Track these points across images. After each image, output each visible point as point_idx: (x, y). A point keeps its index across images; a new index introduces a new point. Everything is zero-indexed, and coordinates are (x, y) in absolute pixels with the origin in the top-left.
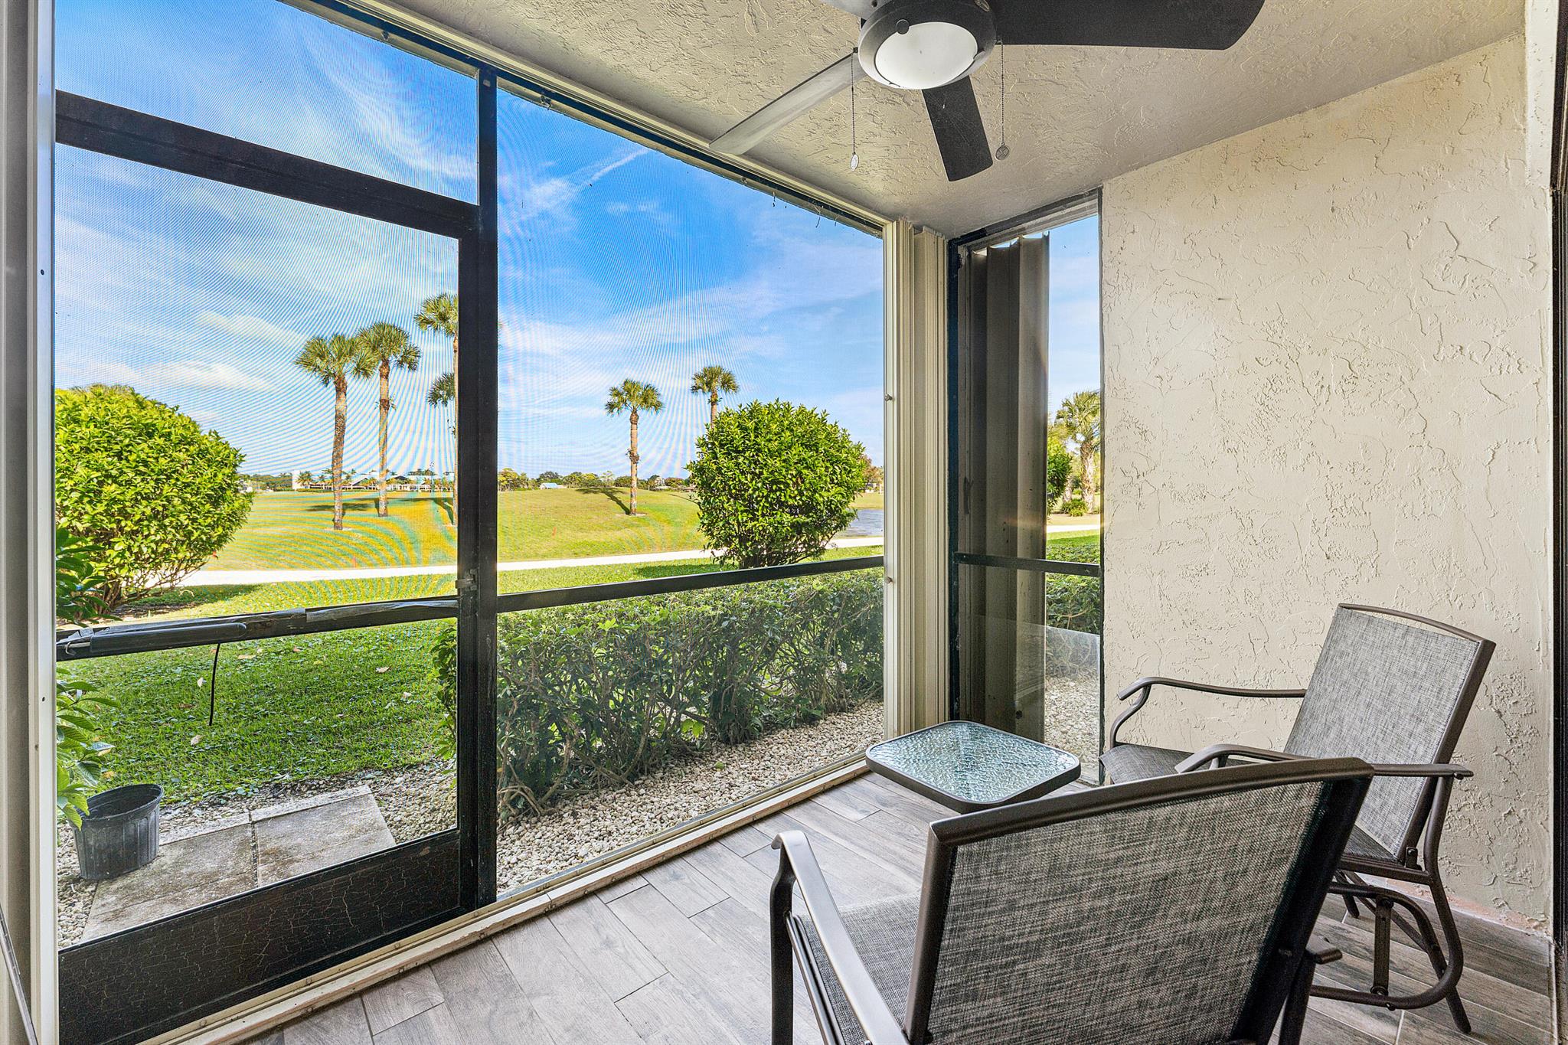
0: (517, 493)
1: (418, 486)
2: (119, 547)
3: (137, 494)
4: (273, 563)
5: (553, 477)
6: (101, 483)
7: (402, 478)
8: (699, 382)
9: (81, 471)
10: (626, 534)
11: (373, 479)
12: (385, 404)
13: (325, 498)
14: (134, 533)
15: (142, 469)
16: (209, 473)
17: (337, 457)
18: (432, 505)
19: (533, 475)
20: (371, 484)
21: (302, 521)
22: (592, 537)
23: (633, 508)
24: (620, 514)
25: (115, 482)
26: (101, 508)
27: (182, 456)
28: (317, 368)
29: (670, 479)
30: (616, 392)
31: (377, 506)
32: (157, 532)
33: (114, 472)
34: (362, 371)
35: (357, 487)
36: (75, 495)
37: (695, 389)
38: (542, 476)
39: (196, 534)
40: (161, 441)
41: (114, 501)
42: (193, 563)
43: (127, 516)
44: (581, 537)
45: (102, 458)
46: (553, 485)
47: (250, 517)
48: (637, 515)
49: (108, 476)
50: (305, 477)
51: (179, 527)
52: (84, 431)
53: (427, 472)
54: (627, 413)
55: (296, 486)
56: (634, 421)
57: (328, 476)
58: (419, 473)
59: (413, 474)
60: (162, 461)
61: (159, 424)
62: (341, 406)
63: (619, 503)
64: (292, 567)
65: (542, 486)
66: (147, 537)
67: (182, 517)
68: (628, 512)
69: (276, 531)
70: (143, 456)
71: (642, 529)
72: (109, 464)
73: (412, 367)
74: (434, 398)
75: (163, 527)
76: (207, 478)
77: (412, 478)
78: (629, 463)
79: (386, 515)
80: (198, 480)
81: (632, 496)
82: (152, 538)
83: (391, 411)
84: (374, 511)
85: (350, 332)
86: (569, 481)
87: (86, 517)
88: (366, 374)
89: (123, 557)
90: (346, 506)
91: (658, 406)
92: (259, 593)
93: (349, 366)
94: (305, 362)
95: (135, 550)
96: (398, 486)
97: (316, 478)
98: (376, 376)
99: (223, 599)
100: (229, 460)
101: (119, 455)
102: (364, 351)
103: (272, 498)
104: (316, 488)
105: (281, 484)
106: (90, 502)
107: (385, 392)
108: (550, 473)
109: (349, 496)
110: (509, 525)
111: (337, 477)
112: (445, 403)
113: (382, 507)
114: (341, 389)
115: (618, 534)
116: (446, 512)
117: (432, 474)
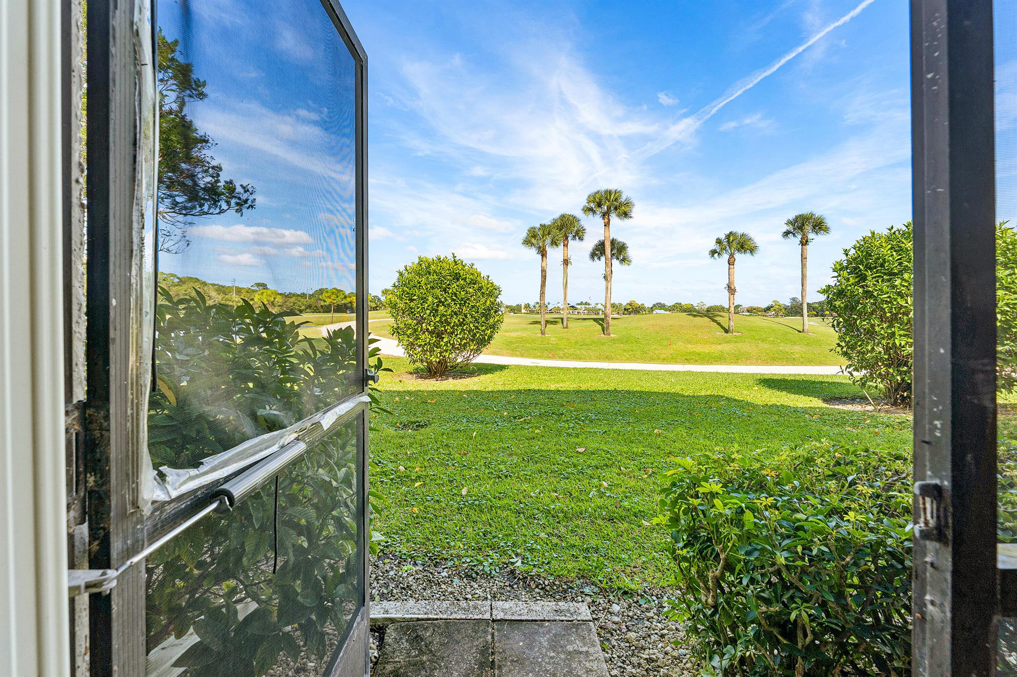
0: (638, 316)
1: (581, 311)
2: (445, 340)
3: (452, 311)
4: (513, 353)
5: (661, 306)
6: (438, 306)
7: (573, 307)
8: (790, 228)
9: (430, 299)
10: (726, 348)
11: (558, 307)
12: (566, 262)
13: (537, 317)
14: (452, 333)
15: (454, 297)
16: (483, 300)
17: (542, 293)
18: (592, 323)
19: (648, 305)
20: (557, 310)
21: (526, 329)
22: (699, 349)
23: (731, 328)
24: (720, 333)
25: (443, 305)
26: (438, 319)
27: (471, 290)
28: (532, 244)
29: (751, 307)
30: (719, 241)
31: (562, 323)
32: (460, 333)
33: (443, 300)
34: (554, 243)
35: (551, 312)
36: (428, 312)
37: (786, 234)
38: (654, 305)
39: (478, 335)
40: (462, 282)
41: (443, 315)
42: (478, 351)
43: (449, 323)
44: (690, 348)
45: (438, 292)
46: (662, 311)
47: (503, 326)
48: (734, 334)
49: (440, 302)
50: (527, 306)
51: (470, 331)
52: (431, 278)
53: (586, 304)
54: (726, 257)
55: (523, 311)
56: (731, 263)
57: (537, 306)
58: (581, 303)
59: (578, 304)
60: (463, 293)
61: (462, 273)
62: (544, 264)
63: (719, 324)
64: (522, 356)
65: (654, 312)
66: (456, 335)
67: (471, 325)
68: (727, 331)
69: (514, 335)
70: (455, 291)
71: (740, 345)
72: (441, 295)
73: (581, 239)
74: (593, 255)
75: (463, 330)
76: (482, 303)
77: (578, 307)
78: (727, 293)
79: (567, 327)
80: (478, 304)
81: (730, 319)
82: (459, 336)
83: (569, 266)
84: (560, 325)
85: (548, 221)
86: (673, 308)
87: (432, 323)
88: (557, 245)
89: (447, 346)
90: (547, 322)
91: (752, 250)
92: (506, 371)
93: (548, 240)
94: (527, 242)
95: (452, 342)
96: (571, 311)
97: (531, 306)
98: (561, 247)
99: (490, 373)
100: (493, 291)
101: (445, 290)
102: (555, 231)
103: (512, 316)
104: (532, 312)
105: (515, 310)
106: (433, 316)
107: (566, 255)
108: (660, 303)
109: (549, 317)
110: (639, 337)
111: (542, 306)
112: (599, 259)
113: (565, 323)
114: (543, 253)
115: (720, 347)
116: (600, 327)
117: (589, 304)
